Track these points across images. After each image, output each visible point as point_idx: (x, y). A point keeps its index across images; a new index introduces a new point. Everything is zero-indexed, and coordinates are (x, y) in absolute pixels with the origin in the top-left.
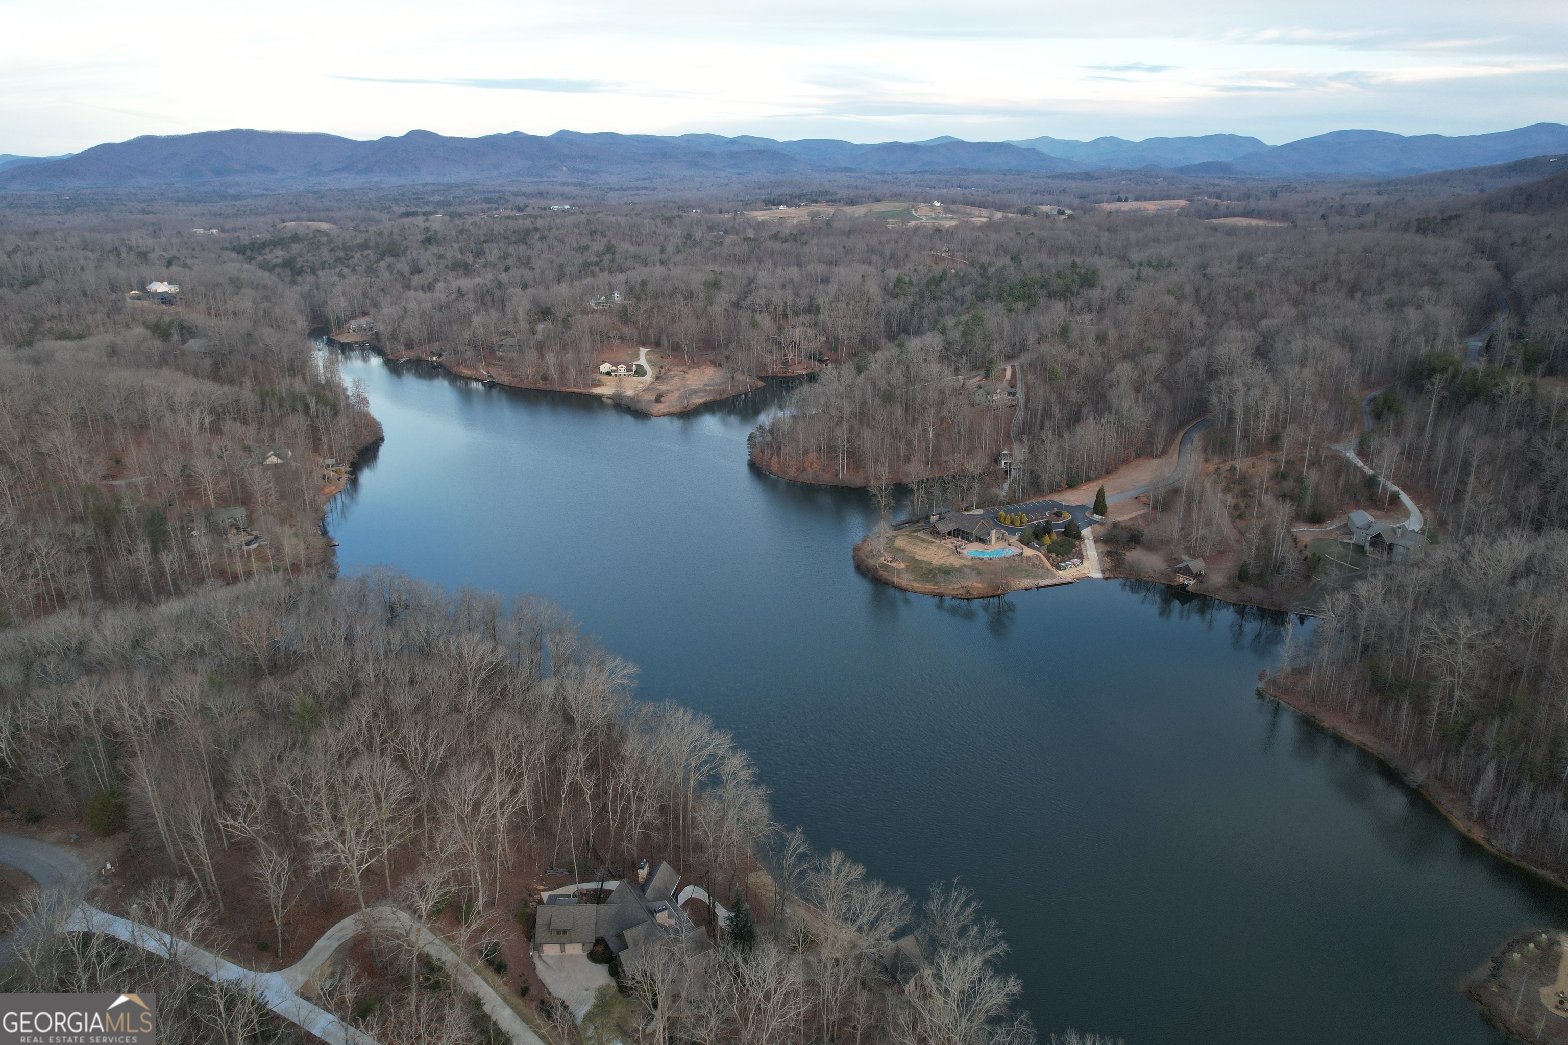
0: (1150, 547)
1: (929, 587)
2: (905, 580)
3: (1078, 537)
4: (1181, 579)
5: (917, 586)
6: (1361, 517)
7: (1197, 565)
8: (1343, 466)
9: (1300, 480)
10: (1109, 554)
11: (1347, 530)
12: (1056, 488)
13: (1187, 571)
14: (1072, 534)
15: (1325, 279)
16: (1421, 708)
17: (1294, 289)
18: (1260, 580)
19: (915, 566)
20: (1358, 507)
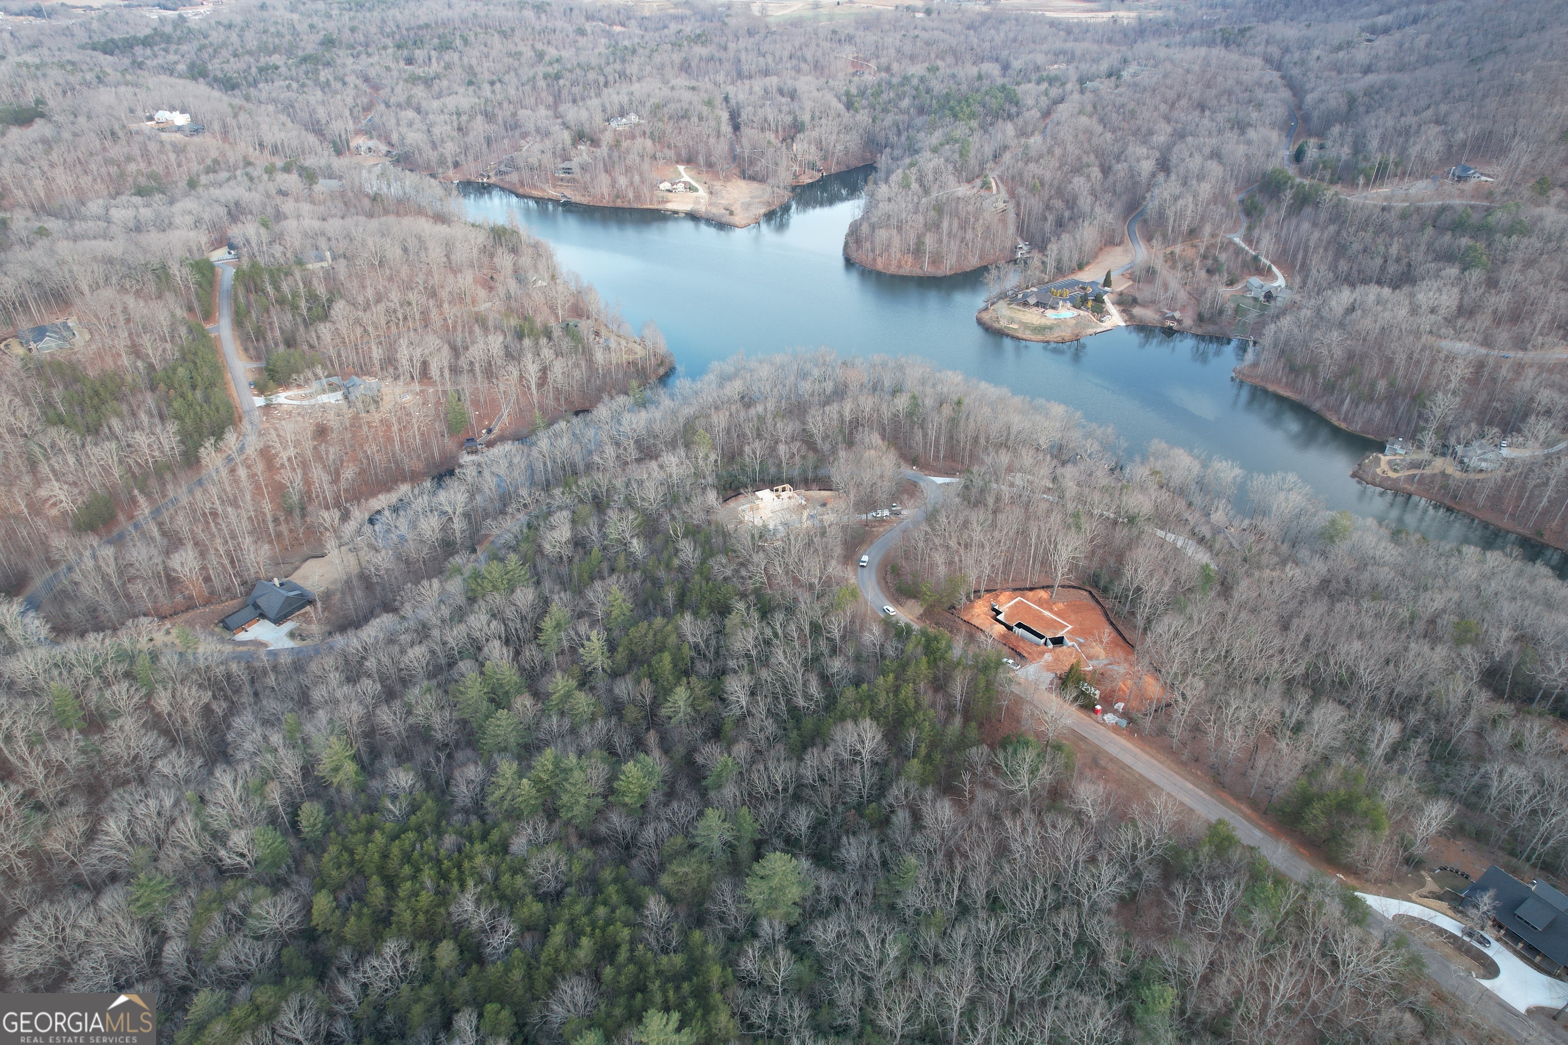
0: (1144, 305)
1: (1040, 337)
2: (1028, 335)
3: (1103, 302)
4: (1169, 323)
5: (1033, 337)
6: (1255, 281)
7: (1177, 315)
8: (1238, 251)
9: (1215, 259)
10: (1123, 311)
11: (1247, 289)
12: (1073, 271)
13: (1173, 318)
14: (1099, 300)
15: (1179, 97)
16: (1315, 376)
17: (1163, 107)
18: (1212, 320)
19: (1026, 326)
20: (1251, 275)
